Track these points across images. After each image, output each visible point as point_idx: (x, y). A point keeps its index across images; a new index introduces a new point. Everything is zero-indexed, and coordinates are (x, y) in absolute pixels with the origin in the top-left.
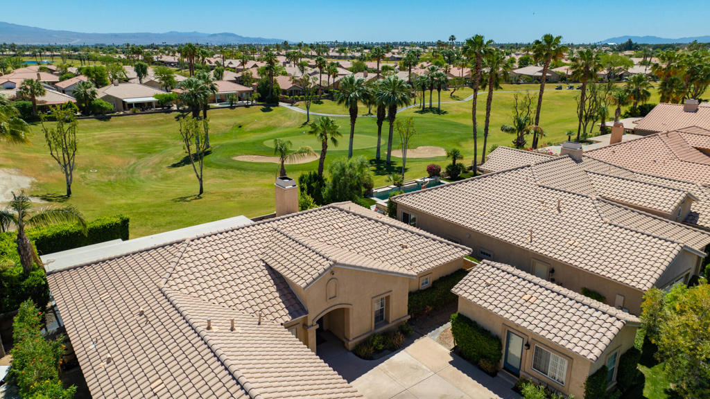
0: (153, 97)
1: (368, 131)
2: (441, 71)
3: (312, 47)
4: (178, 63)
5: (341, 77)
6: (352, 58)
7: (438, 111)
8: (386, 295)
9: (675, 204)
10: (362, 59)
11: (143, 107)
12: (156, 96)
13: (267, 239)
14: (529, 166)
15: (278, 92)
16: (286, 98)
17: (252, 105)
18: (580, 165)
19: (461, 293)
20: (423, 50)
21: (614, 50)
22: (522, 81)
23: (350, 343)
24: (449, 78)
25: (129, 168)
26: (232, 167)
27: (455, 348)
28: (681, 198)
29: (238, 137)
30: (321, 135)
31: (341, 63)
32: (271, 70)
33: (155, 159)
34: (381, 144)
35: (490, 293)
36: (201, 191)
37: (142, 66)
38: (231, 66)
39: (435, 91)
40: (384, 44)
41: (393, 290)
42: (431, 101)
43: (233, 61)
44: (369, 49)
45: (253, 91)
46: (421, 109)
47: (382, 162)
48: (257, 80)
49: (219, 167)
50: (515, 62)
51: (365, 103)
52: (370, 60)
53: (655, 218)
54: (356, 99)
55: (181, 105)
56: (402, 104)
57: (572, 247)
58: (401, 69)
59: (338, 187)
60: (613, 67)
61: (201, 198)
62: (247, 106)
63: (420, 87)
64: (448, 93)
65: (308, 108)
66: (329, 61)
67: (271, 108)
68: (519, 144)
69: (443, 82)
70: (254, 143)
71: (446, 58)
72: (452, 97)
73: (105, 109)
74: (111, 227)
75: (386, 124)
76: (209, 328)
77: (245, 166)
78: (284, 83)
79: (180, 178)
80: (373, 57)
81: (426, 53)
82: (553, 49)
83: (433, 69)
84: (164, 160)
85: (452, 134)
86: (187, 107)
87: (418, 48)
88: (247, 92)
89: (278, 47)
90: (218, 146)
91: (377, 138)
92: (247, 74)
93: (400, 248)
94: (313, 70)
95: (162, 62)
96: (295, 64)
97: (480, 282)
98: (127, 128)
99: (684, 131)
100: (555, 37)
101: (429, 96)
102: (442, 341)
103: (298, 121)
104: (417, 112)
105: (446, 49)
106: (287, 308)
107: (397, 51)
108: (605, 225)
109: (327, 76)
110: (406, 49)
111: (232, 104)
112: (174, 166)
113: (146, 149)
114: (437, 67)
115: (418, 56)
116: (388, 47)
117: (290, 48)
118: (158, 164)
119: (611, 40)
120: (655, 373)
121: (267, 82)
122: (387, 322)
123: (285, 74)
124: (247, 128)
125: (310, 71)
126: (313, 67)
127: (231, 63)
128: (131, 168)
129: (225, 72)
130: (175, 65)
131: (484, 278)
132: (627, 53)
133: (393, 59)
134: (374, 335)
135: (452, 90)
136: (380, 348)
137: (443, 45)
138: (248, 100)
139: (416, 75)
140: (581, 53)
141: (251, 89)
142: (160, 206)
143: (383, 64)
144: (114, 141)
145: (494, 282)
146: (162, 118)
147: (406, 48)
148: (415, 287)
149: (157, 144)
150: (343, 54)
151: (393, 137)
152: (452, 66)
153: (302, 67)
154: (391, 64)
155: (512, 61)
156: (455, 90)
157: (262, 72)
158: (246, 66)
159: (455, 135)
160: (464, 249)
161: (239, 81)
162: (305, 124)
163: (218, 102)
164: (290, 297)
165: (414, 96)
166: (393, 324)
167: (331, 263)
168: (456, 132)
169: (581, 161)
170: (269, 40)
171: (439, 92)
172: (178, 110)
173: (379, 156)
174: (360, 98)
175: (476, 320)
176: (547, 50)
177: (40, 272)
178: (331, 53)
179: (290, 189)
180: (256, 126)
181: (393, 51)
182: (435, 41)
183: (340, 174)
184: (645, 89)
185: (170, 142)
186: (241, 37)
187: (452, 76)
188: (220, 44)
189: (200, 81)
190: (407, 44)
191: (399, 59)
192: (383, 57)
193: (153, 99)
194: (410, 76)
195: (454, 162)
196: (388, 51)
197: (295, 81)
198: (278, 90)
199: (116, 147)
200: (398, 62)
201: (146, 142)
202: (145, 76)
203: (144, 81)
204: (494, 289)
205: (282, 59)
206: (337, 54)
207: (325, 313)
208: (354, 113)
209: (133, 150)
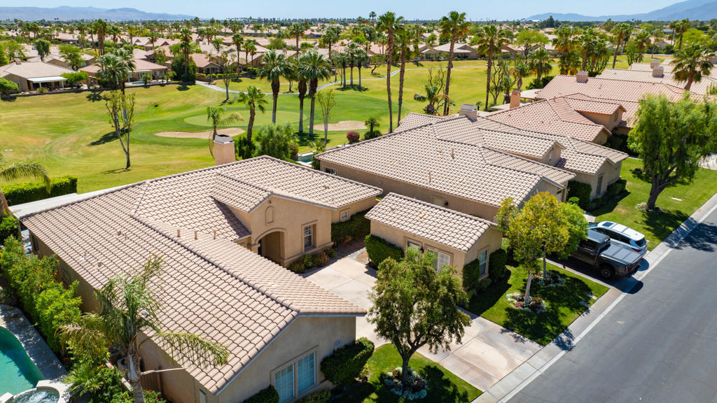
0: (61, 76)
1: (289, 107)
2: (362, 48)
3: (225, 23)
4: (78, 42)
5: (259, 55)
6: (269, 35)
7: (359, 88)
8: (314, 223)
9: (546, 151)
10: (280, 36)
11: (51, 87)
12: (64, 75)
13: (213, 182)
14: (431, 124)
15: (194, 69)
16: (203, 76)
17: (168, 84)
18: (475, 124)
19: (372, 216)
20: (343, 27)
21: (537, 27)
22: (442, 58)
23: (285, 262)
24: (369, 55)
25: (46, 147)
26: (155, 143)
27: (370, 263)
28: (550, 146)
29: (155, 115)
30: (250, 103)
31: (257, 41)
32: (186, 46)
33: (72, 138)
34: (304, 119)
35: (394, 215)
36: (128, 165)
37: (43, 44)
38: (138, 44)
39: (356, 68)
40: (302, 20)
41: (318, 218)
42: (352, 78)
43: (140, 39)
44: (286, 26)
45: (167, 69)
46: (342, 86)
47: (305, 135)
48: (170, 58)
49: (142, 142)
50: (436, 39)
51: (287, 77)
52: (288, 37)
53: (529, 162)
54: (278, 73)
55: (91, 85)
56: (322, 78)
57: (461, 183)
58: (320, 46)
59: (266, 149)
60: (529, 44)
61: (129, 170)
62: (162, 85)
63: (340, 64)
64: (369, 70)
65: (227, 86)
66: (246, 39)
67: (188, 86)
68: (430, 111)
69: (363, 59)
70: (174, 120)
71: (368, 35)
72: (374, 74)
73: (10, 88)
74: (61, 186)
75: (307, 101)
76: (179, 236)
77: (168, 141)
78: (200, 61)
79: (103, 155)
80: (291, 33)
81: (347, 31)
82: (459, 25)
83: (353, 46)
84: (82, 139)
85: (373, 110)
86: (98, 86)
87: (338, 25)
88: (161, 70)
89: (187, 23)
90: (137, 125)
91: (299, 114)
92: (160, 51)
93: (323, 188)
94: (229, 48)
95: (60, 40)
96: (209, 41)
97: (387, 208)
98: (34, 109)
99: (569, 97)
100: (459, 13)
101: (350, 74)
102: (359, 259)
103: (216, 99)
104: (338, 89)
105: (367, 26)
106: (234, 230)
107: (316, 28)
108: (487, 166)
109: (245, 53)
110: (325, 27)
111: (146, 83)
112: (94, 144)
113: (60, 129)
114: (356, 44)
115: (338, 33)
116: (307, 24)
117: (200, 25)
118: (75, 143)
119: (535, 17)
120: (519, 270)
121: (182, 60)
122: (314, 247)
123: (199, 52)
124: (163, 107)
125: (226, 49)
126: (229, 45)
127: (138, 41)
128: (48, 148)
129: (135, 50)
130: (75, 42)
131: (390, 205)
132: (548, 30)
133: (312, 36)
134: (304, 256)
135: (373, 67)
136: (310, 265)
137: (364, 22)
138: (163, 78)
139: (336, 52)
140: (486, 29)
141: (165, 67)
142: (91, 177)
143: (302, 41)
144: (24, 122)
145: (397, 208)
146: (72, 98)
147: (326, 24)
148: (336, 219)
149: (70, 124)
150: (259, 32)
151: (315, 112)
152: (372, 44)
153: (217, 44)
154: (310, 42)
155: (433, 38)
156: (375, 67)
157: (175, 50)
158: (156, 44)
159: (376, 110)
160: (376, 190)
161: (151, 59)
162: (225, 102)
163: (131, 81)
164: (236, 222)
165: (334, 73)
166: (320, 248)
167: (269, 193)
168: (376, 107)
169: (476, 120)
170: (175, 16)
171: (360, 69)
172: (89, 90)
173: (302, 129)
174: (281, 73)
175: (384, 237)
176: (453, 26)
177: (11, 218)
178: (246, 30)
179: (228, 144)
180: (174, 105)
181: (312, 28)
182: (356, 17)
183: (268, 137)
184: (547, 62)
185: (85, 122)
186: (143, 12)
187: (372, 53)
188: (120, 21)
189: (118, 57)
190: (326, 21)
191: (319, 36)
192: (302, 35)
193: (62, 78)
194: (330, 54)
195: (372, 130)
196: (307, 28)
197: (212, 59)
198: (194, 67)
199: (27, 127)
200: (318, 40)
201: (58, 122)
202: (47, 55)
203: (47, 59)
204: (397, 212)
205: (195, 37)
206: (253, 32)
207: (264, 235)
208: (276, 88)
209: (45, 130)
